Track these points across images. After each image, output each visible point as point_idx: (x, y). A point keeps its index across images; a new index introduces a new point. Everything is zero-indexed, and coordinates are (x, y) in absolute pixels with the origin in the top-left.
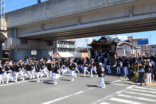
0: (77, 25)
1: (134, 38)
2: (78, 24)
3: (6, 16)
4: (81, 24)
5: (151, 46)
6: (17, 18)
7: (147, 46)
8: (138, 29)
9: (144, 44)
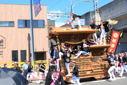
3: (100, 11)
6: (111, 11)
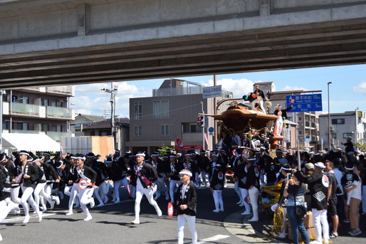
0: (74, 34)
1: (274, 90)
2: (81, 31)
4: (90, 32)
5: (330, 118)
7: (317, 117)
8: (287, 57)
9: (309, 110)
